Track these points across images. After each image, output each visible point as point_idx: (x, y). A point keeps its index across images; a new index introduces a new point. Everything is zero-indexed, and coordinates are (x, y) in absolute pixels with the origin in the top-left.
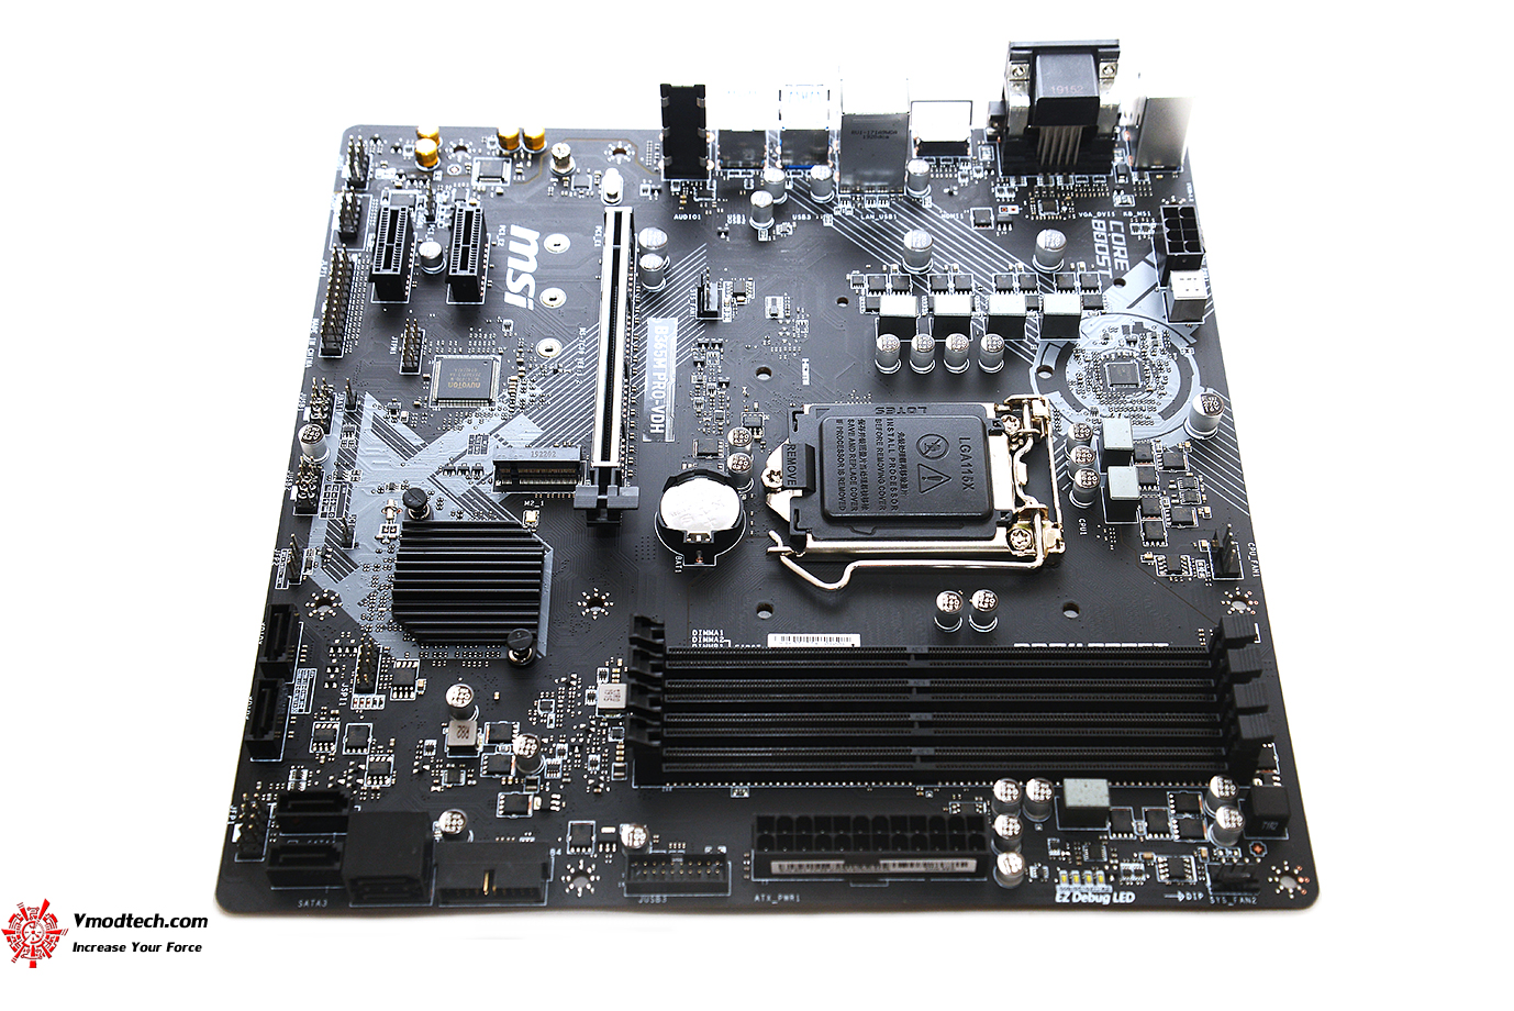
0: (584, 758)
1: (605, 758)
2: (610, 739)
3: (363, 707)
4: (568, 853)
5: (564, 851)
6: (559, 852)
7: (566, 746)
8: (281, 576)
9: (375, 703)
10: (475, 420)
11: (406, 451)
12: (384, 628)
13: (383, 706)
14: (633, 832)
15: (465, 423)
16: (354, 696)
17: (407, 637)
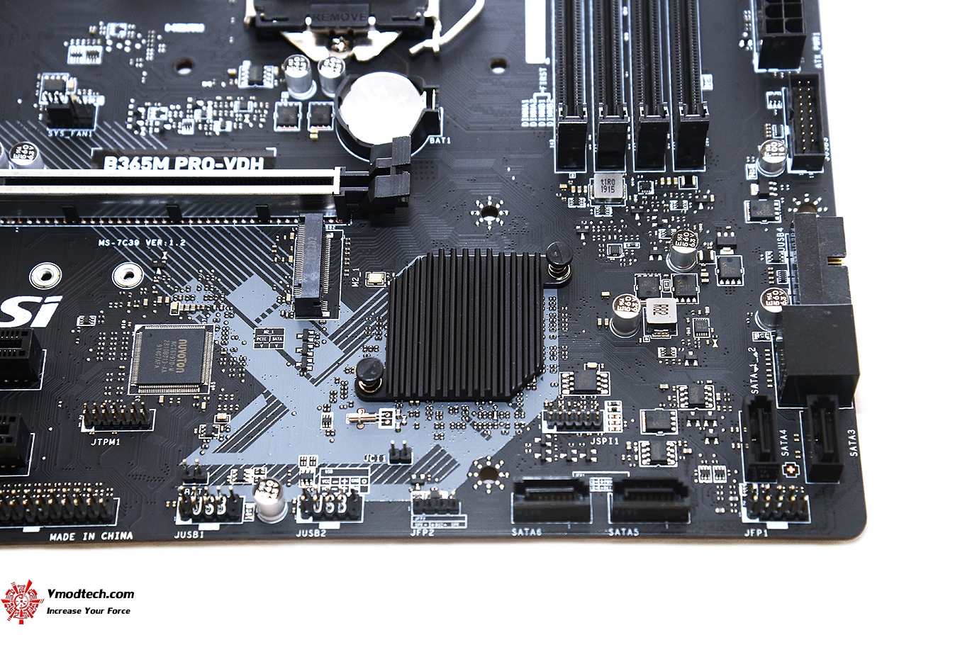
0: (675, 214)
1: (674, 196)
2: (652, 192)
3: (619, 421)
4: (780, 222)
5: (779, 225)
6: (781, 229)
7: (662, 231)
8: (449, 524)
9: (614, 410)
10: (232, 344)
11: (275, 411)
12: (520, 411)
13: (618, 402)
14: (770, 153)
15: (236, 356)
16: (606, 430)
17: (532, 386)
